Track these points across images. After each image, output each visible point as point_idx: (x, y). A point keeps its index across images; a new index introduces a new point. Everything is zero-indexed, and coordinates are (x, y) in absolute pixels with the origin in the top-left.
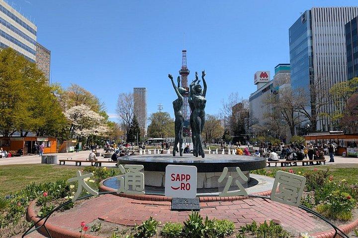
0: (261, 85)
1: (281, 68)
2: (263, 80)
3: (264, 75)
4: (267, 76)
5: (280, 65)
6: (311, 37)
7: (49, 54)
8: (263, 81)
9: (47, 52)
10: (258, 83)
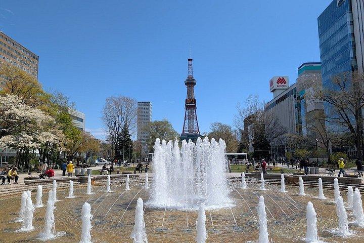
0: (278, 92)
1: (307, 68)
2: (280, 86)
3: (281, 81)
4: (285, 82)
5: (305, 64)
6: (352, 22)
7: (37, 59)
8: (280, 88)
9: (34, 57)
10: (275, 89)
